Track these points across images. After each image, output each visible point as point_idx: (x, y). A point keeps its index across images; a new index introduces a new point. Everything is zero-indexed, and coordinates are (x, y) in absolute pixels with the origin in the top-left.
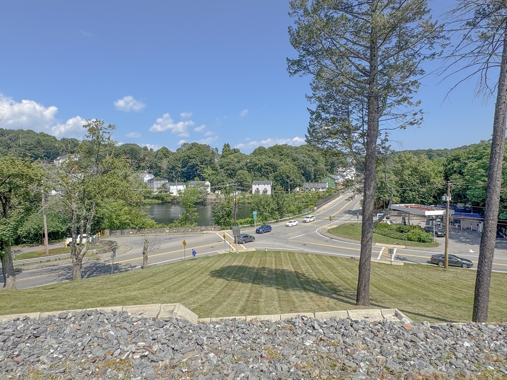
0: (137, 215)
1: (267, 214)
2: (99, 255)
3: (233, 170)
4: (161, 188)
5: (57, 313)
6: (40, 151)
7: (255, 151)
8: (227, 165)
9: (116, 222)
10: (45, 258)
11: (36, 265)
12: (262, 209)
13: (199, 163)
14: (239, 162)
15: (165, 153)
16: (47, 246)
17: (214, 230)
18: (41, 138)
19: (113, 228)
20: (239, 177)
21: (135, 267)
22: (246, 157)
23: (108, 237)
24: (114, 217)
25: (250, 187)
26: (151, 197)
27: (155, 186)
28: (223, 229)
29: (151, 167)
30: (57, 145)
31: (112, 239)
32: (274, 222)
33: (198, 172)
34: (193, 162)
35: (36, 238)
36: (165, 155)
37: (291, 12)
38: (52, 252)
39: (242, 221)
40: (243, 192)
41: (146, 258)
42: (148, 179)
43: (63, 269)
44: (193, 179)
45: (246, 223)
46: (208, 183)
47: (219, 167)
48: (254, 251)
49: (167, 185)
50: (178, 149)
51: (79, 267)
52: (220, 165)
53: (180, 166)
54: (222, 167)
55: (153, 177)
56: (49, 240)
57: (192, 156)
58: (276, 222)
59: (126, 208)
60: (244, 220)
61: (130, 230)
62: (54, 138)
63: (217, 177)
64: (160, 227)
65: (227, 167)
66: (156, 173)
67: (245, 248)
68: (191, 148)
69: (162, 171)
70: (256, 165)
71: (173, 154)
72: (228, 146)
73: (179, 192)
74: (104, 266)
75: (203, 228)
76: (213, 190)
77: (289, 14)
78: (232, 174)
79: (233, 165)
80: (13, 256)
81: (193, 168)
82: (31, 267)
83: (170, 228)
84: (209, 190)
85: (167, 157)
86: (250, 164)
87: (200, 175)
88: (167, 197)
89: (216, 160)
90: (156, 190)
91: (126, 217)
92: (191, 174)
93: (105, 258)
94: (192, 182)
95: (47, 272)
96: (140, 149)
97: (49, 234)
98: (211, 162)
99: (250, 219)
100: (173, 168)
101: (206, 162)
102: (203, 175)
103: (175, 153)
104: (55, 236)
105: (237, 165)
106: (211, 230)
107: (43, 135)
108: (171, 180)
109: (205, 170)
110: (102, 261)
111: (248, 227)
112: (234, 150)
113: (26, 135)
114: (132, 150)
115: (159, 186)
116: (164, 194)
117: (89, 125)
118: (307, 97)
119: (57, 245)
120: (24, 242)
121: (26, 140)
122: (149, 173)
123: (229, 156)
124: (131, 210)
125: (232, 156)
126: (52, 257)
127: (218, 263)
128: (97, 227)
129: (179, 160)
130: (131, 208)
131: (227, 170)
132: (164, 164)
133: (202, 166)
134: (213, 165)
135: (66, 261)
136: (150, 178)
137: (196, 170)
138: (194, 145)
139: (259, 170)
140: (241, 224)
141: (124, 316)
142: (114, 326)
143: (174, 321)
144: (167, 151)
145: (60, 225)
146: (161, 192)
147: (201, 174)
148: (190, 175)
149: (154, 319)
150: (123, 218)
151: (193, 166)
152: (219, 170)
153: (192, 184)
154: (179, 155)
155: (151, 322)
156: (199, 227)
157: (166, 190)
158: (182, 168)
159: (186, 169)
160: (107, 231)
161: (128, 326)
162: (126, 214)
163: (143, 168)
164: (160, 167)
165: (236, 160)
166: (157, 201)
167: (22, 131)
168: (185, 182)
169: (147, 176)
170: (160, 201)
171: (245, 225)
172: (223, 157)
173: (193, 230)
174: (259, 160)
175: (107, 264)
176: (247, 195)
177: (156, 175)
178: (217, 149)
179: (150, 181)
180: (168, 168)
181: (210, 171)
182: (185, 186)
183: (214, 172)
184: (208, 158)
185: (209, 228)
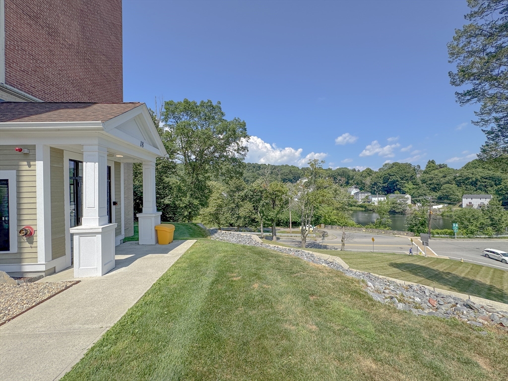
0: (342, 216)
1: (474, 228)
2: (316, 238)
3: (438, 185)
4: (364, 199)
5: (288, 248)
6: (291, 177)
7: (468, 165)
8: (430, 180)
9: (328, 220)
10: (289, 234)
11: (286, 237)
12: (466, 223)
13: (399, 179)
14: (445, 177)
15: (369, 172)
16: (291, 229)
17: (407, 235)
18: (292, 169)
19: (327, 223)
20: (445, 191)
21: (337, 249)
22: (455, 171)
23: (322, 228)
24: (327, 216)
25: (460, 201)
26: (357, 205)
27: (360, 198)
28: (416, 236)
29: (357, 184)
30: (299, 172)
31: (325, 230)
32: (485, 238)
33: (398, 186)
34: (394, 178)
35: (286, 224)
36: (368, 174)
37: (451, 60)
38: (293, 232)
39: (439, 231)
40: (450, 206)
41: (343, 245)
42: (354, 192)
43: (298, 242)
44: (393, 192)
45: (445, 233)
46: (408, 196)
47: (420, 182)
48: (446, 259)
49: (370, 197)
50: (380, 169)
51: (304, 241)
52: (421, 180)
53: (381, 182)
54: (424, 182)
55: (358, 190)
56: (292, 226)
57: (392, 174)
58: (490, 238)
59: (335, 211)
60: (441, 230)
61: (337, 226)
62: (298, 168)
63: (418, 191)
64: (358, 227)
65: (430, 182)
66: (361, 188)
67: (436, 255)
68: (392, 167)
69: (366, 186)
70: (468, 179)
71: (376, 173)
72: (433, 162)
73: (380, 202)
74: (319, 245)
75: (396, 232)
76: (414, 202)
77: (449, 62)
78: (436, 188)
79: (437, 180)
80: (277, 232)
81: (393, 184)
82: (284, 238)
83: (366, 228)
84: (409, 202)
85: (370, 175)
86: (460, 178)
87: (400, 190)
88: (369, 206)
89: (418, 176)
90: (361, 200)
91: (334, 217)
92: (392, 188)
93: (319, 241)
94: (392, 195)
95: (290, 241)
96: (349, 171)
97: (292, 223)
98: (412, 178)
99: (449, 231)
100: (375, 184)
101: (407, 178)
102: (404, 189)
103: (378, 172)
104: (295, 224)
105: (442, 180)
106: (404, 235)
107: (293, 167)
108: (374, 193)
109: (406, 185)
110: (318, 242)
111: (447, 237)
112: (440, 165)
113: (285, 167)
114: (343, 172)
115: (363, 197)
116: (366, 204)
117: (311, 163)
118: (473, 122)
119: (296, 229)
120: (282, 226)
121: (285, 170)
122: (356, 188)
123: (433, 172)
124: (338, 213)
125: (436, 172)
126: (293, 235)
127: (401, 260)
128: (316, 222)
129: (381, 178)
130: (338, 211)
131: (430, 184)
132: (368, 181)
133: (402, 181)
134: (414, 181)
135: (299, 238)
136: (356, 192)
137: (397, 185)
138: (395, 164)
139: (474, 183)
140: (438, 234)
141: (312, 256)
142: (307, 257)
143: (334, 264)
144: (371, 171)
145: (298, 218)
146: (365, 202)
147: (402, 188)
148: (390, 189)
149: (325, 260)
150: (333, 218)
151: (394, 182)
152: (421, 184)
153: (392, 196)
154: (381, 174)
155: (323, 261)
156: (391, 231)
157: (368, 200)
158: (383, 184)
159: (386, 184)
160: (323, 225)
161: (312, 259)
162: (335, 215)
163: (352, 185)
164: (364, 184)
165: (441, 175)
166: (361, 209)
167: (283, 165)
168: (385, 194)
169: (354, 190)
170: (364, 209)
171: (443, 236)
172: (425, 172)
173: (386, 233)
174: (473, 174)
175: (321, 244)
176: (456, 208)
177: (361, 189)
178: (419, 167)
179: (356, 194)
180: (371, 184)
181: (410, 185)
182: (385, 198)
183: (415, 186)
184: (409, 175)
185: (402, 233)
